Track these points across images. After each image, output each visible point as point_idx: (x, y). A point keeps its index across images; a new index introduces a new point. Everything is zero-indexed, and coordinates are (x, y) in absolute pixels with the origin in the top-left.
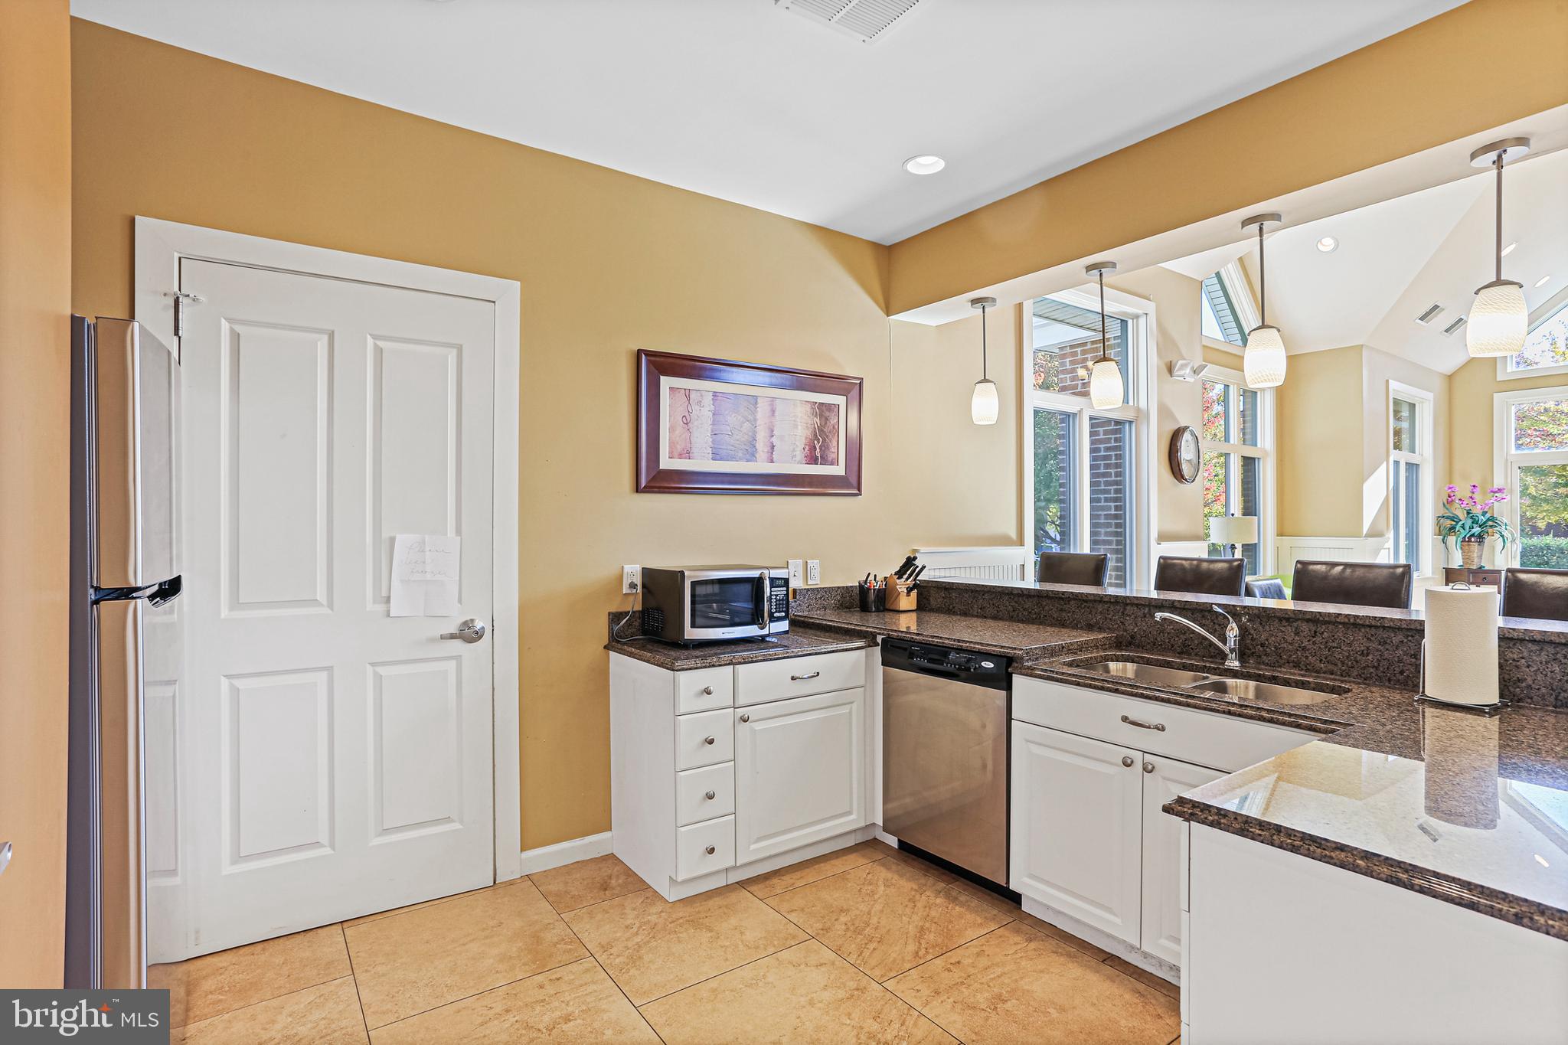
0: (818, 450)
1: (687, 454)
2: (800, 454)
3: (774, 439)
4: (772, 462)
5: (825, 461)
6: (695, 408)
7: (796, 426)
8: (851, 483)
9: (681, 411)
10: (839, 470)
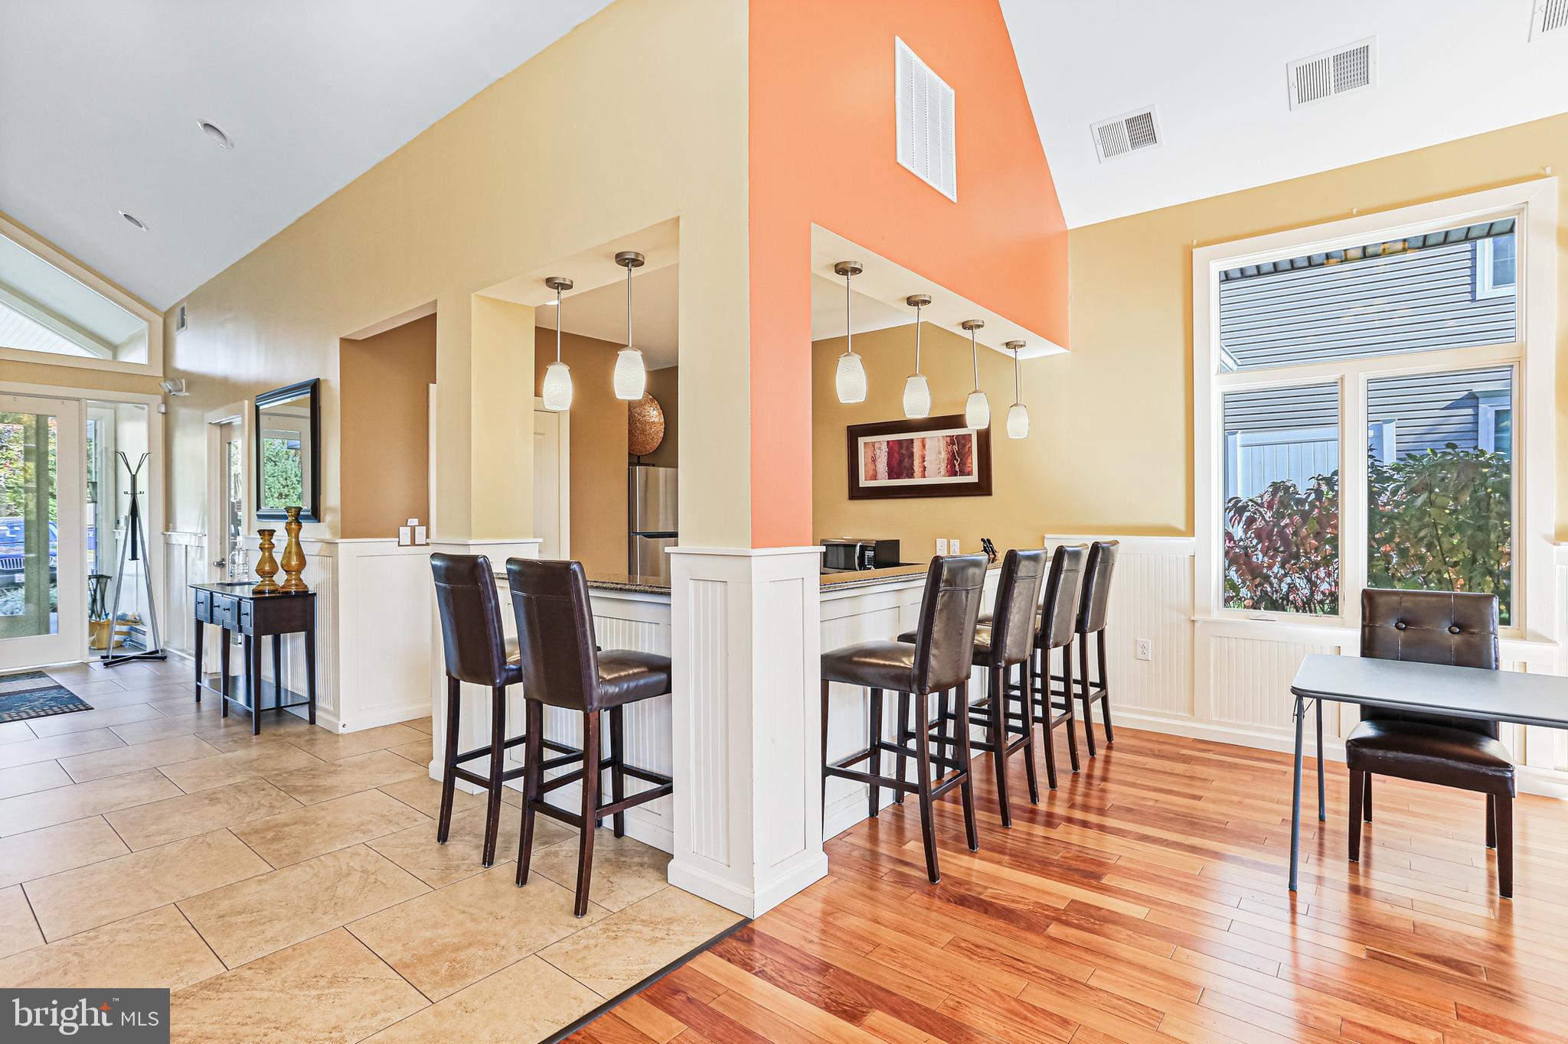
0: (957, 466)
1: (874, 477)
2: (943, 471)
3: (925, 463)
4: (925, 477)
5: (963, 473)
6: (878, 451)
7: (940, 453)
8: (983, 488)
9: (870, 454)
10: (974, 478)
